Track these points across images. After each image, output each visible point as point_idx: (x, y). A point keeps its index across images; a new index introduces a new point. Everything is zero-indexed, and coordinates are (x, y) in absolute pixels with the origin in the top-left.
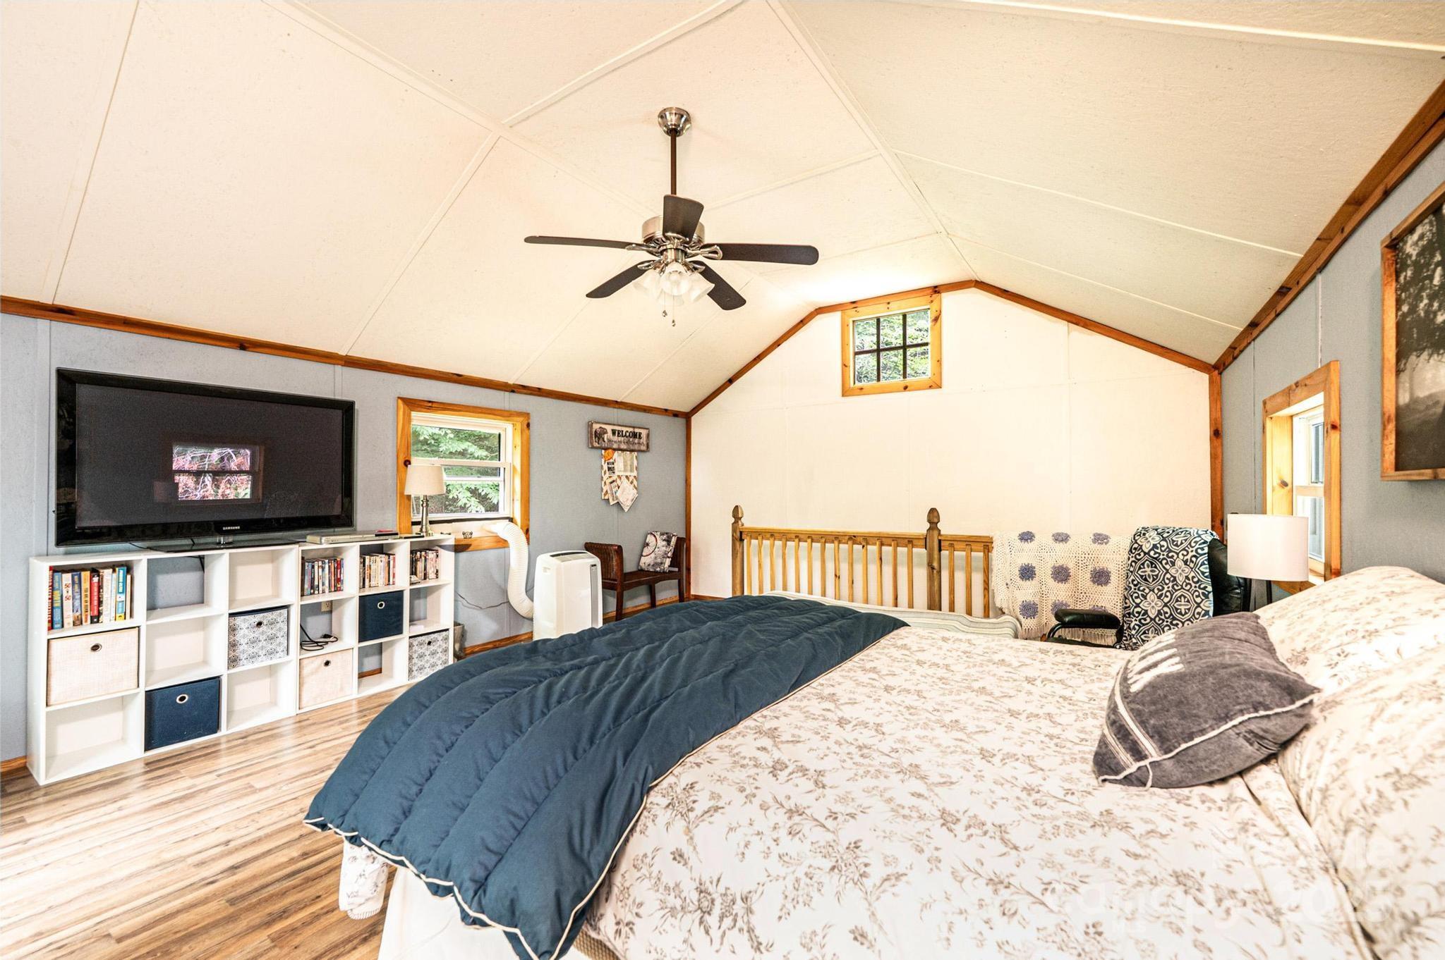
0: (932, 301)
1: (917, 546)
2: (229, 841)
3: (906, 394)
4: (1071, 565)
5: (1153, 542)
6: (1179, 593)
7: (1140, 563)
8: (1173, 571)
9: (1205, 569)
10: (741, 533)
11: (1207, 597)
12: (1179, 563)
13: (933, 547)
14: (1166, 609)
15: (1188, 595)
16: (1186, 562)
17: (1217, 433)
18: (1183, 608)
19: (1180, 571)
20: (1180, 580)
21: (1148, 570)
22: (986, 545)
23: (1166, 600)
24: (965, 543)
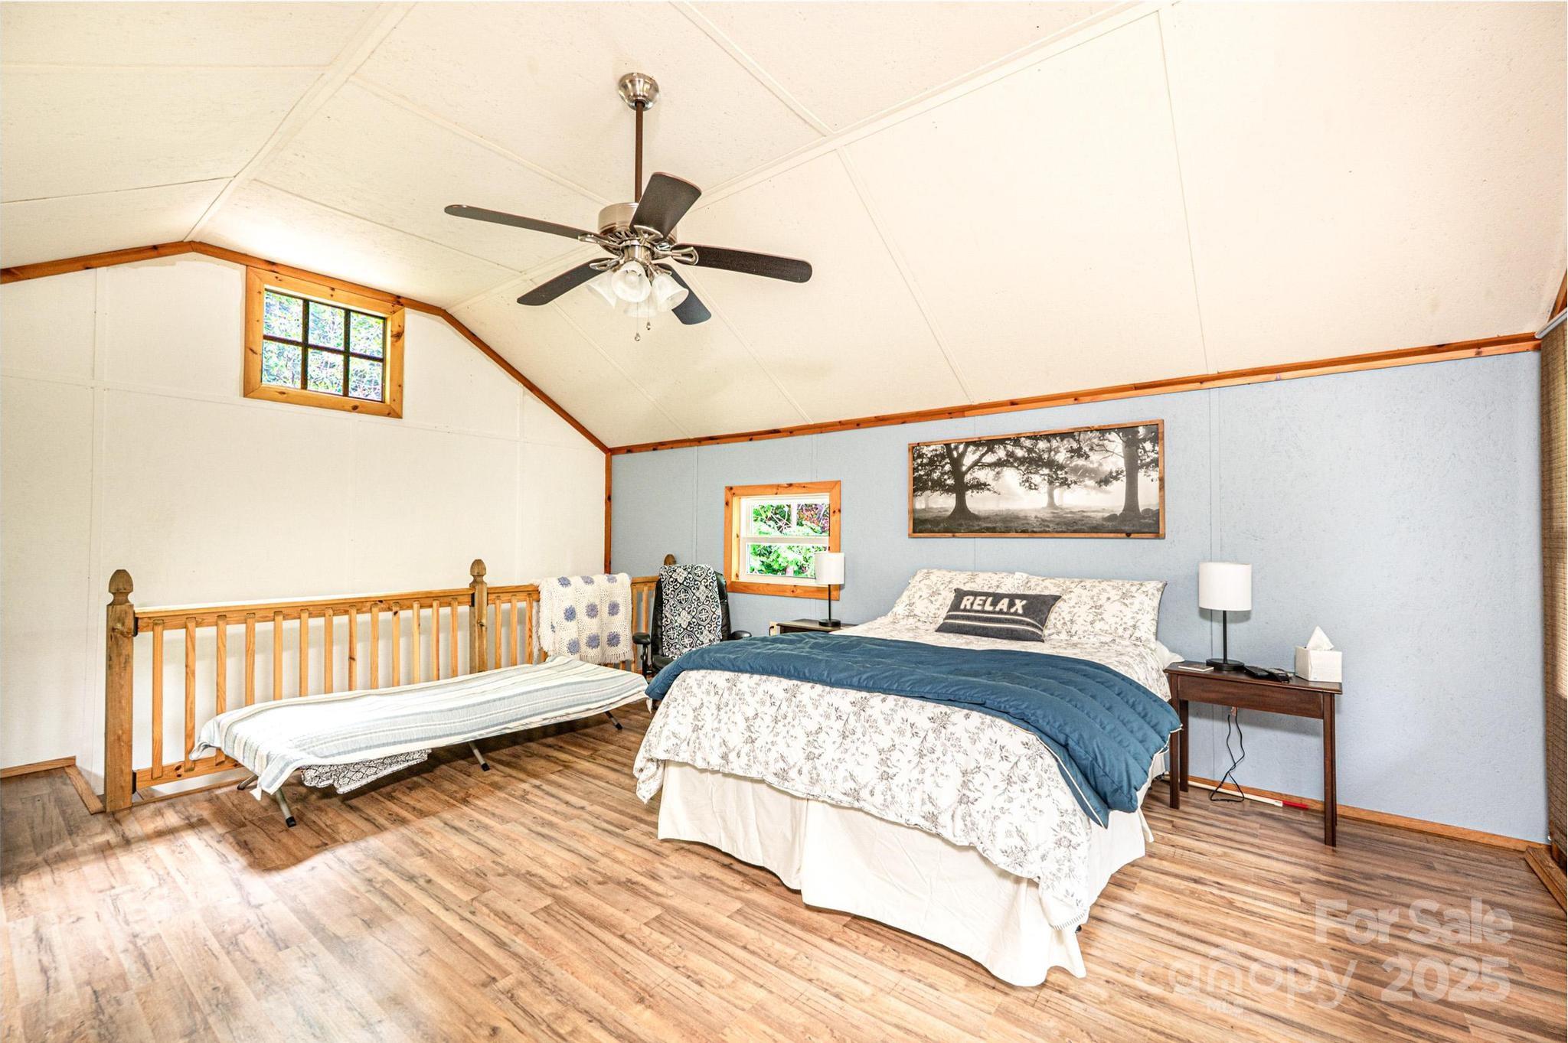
0: (394, 312)
1: (460, 603)
3: (354, 415)
4: (597, 602)
5: (684, 576)
6: (701, 608)
7: (677, 591)
8: (697, 594)
9: (717, 590)
10: (136, 620)
11: (717, 606)
12: (702, 588)
13: (482, 601)
14: (694, 620)
15: (707, 608)
16: (706, 587)
17: (609, 498)
18: (704, 618)
19: (702, 593)
20: (702, 599)
21: (682, 595)
22: (533, 593)
23: (693, 614)
24: (510, 594)
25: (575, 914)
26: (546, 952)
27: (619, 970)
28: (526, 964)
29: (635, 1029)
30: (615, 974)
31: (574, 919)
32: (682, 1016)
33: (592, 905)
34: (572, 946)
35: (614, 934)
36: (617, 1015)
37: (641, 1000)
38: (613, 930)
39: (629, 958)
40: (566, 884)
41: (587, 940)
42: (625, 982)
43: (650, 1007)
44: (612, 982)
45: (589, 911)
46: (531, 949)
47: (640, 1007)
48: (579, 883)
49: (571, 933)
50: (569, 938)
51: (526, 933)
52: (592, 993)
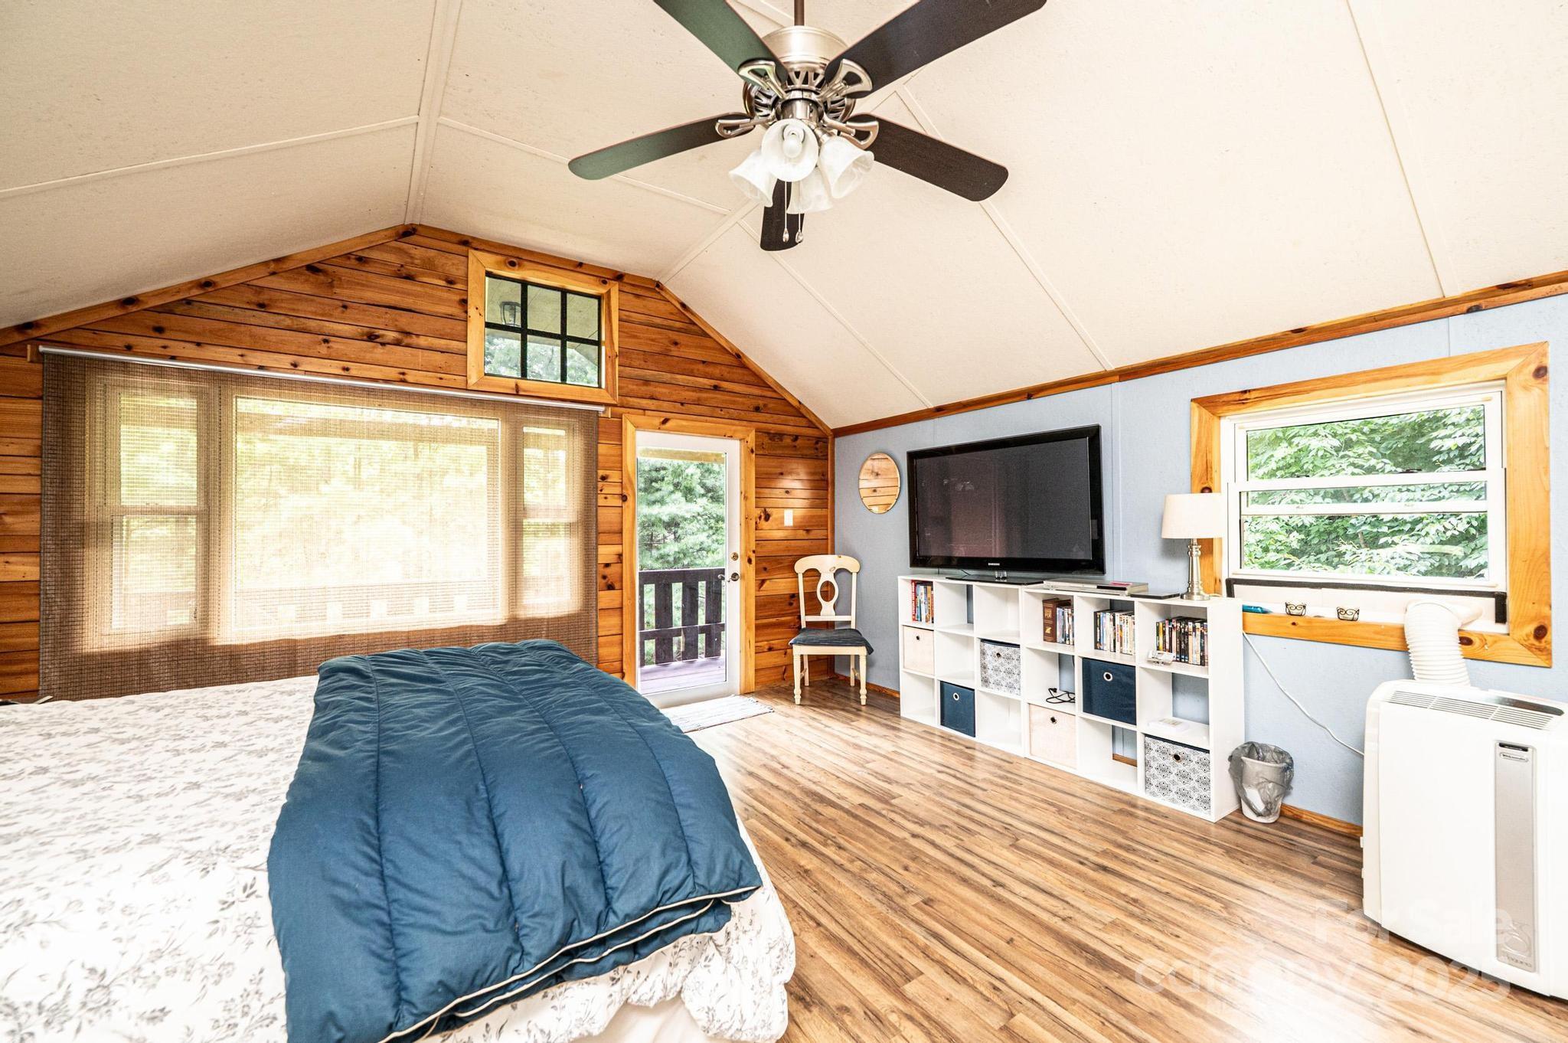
2: (788, 768)
25: (870, 961)
26: (889, 921)
27: (822, 894)
28: (903, 912)
29: (812, 856)
30: (825, 892)
31: (867, 953)
32: (780, 858)
33: (854, 972)
34: (867, 923)
35: (827, 929)
36: (823, 865)
37: (806, 871)
38: (827, 933)
39: (814, 903)
40: (893, 1018)
41: (853, 926)
42: (817, 885)
43: (801, 867)
44: (827, 886)
45: (855, 964)
46: (904, 926)
47: (808, 867)
48: (876, 1018)
49: (870, 938)
50: (870, 933)
51: (917, 946)
52: (843, 881)
